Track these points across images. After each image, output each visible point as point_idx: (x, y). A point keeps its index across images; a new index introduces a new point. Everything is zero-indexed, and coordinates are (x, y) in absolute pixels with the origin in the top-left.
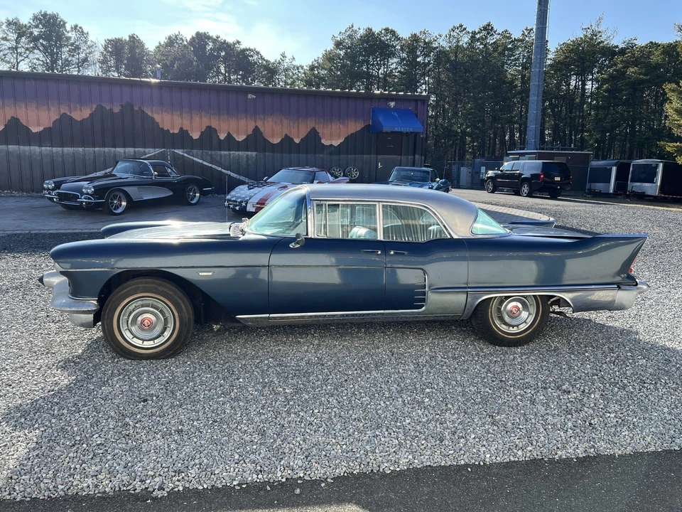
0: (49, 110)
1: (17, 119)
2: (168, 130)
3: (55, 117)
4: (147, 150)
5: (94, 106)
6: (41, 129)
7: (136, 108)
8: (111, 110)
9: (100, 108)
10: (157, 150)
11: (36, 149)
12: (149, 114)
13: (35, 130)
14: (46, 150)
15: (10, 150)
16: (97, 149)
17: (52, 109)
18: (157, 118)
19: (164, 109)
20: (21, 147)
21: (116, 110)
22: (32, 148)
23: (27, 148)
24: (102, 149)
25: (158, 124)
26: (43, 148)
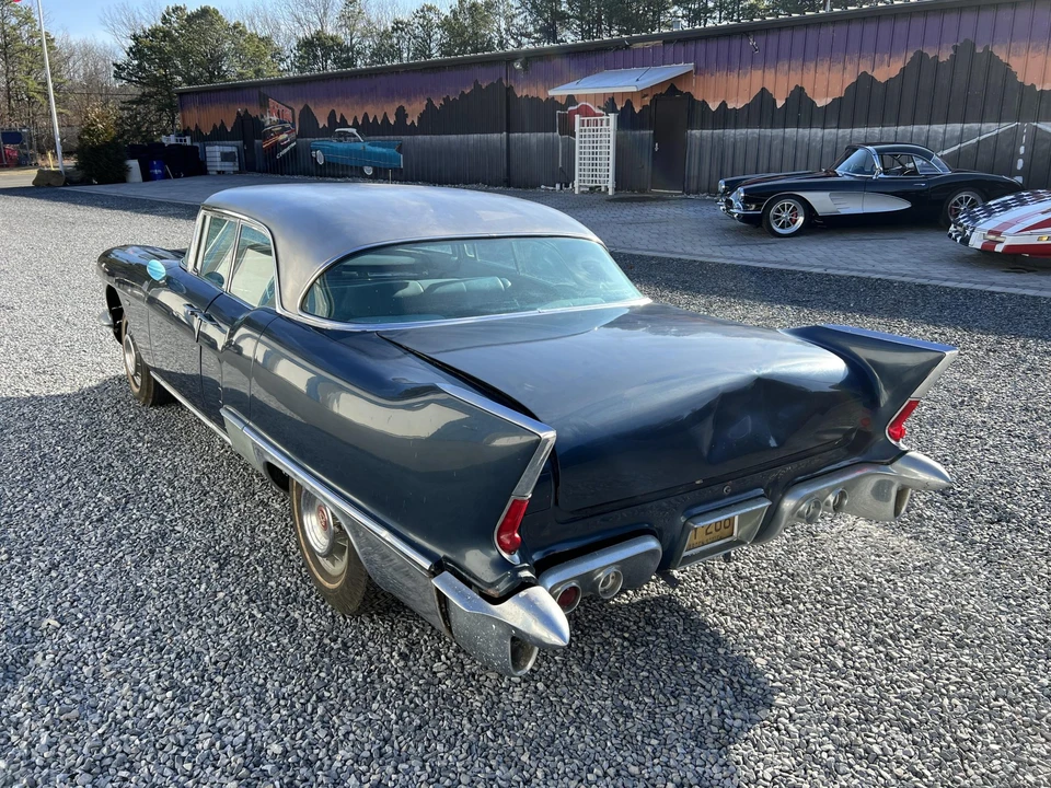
0: (844, 68)
1: (802, 89)
2: (1033, 86)
3: (850, 79)
4: (985, 126)
5: (910, 55)
6: (829, 100)
7: (979, 50)
8: (937, 57)
9: (921, 56)
10: (1004, 124)
11: (817, 132)
12: (1003, 57)
13: (821, 102)
14: (830, 132)
15: (787, 136)
16: (901, 128)
17: (849, 67)
18: (1016, 64)
19: (1033, 44)
20: (801, 130)
21: (945, 57)
22: (813, 130)
23: (807, 131)
24: (909, 128)
25: (1014, 75)
26: (827, 131)
